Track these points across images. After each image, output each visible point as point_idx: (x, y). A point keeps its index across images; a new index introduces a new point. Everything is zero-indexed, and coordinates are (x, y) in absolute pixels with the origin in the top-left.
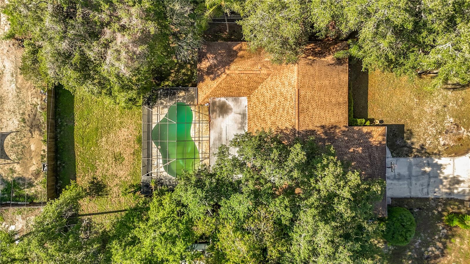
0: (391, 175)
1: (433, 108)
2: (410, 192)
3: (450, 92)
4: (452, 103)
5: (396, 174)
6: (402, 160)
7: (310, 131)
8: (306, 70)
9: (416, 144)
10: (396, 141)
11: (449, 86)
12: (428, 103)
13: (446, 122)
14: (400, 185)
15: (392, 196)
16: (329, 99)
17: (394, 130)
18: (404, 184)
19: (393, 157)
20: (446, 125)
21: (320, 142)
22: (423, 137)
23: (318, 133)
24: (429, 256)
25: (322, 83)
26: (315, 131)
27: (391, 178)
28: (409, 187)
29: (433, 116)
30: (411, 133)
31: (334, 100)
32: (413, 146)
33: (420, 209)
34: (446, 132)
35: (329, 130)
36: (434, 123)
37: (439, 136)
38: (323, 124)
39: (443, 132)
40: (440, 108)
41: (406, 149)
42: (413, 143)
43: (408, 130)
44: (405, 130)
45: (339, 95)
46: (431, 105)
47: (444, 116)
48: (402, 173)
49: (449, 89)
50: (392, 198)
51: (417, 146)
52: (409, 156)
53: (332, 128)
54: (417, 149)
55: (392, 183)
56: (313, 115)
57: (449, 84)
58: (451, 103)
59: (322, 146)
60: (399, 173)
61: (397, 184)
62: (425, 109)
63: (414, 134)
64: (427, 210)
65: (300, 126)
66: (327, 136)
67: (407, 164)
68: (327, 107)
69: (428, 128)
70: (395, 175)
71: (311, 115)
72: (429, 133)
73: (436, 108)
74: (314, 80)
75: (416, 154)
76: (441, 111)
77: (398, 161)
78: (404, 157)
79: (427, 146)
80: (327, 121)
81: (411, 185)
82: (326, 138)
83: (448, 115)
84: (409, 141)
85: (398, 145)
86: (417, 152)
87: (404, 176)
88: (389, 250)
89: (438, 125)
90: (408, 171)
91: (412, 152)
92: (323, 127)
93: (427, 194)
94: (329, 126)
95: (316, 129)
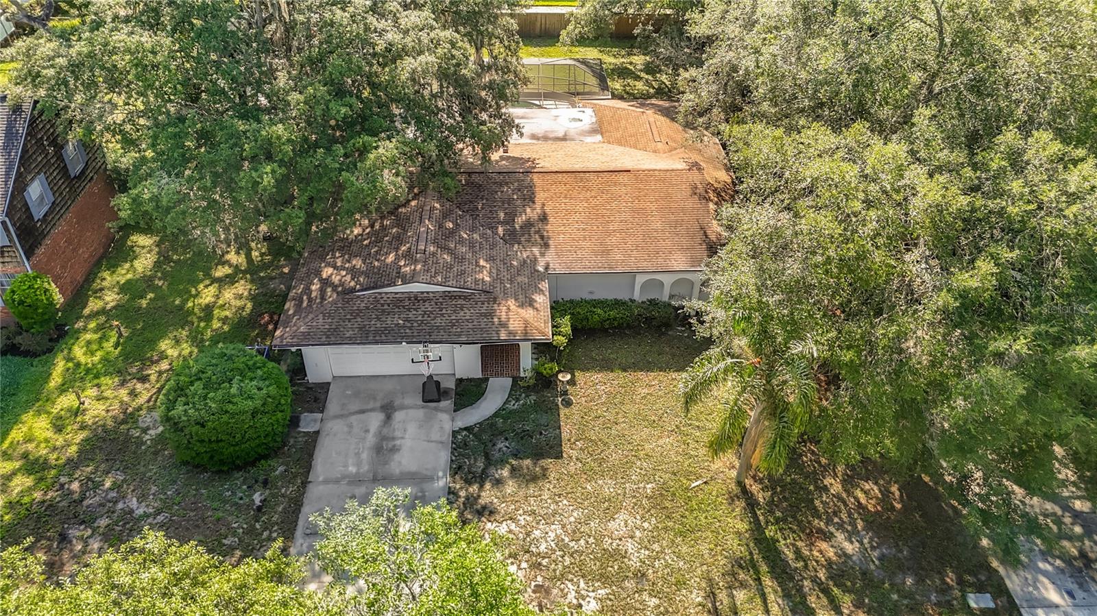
0: (394, 430)
1: (630, 540)
2: (326, 482)
3: (699, 599)
4: (659, 606)
5: (398, 442)
6: (444, 456)
7: (533, 194)
8: (677, 185)
9: (495, 491)
10: (506, 439)
11: (722, 596)
12: (646, 525)
13: (582, 585)
14: (357, 454)
15: (323, 434)
16: (614, 231)
17: (541, 434)
18: (359, 464)
19: (455, 433)
20: (569, 585)
21: (506, 214)
22: (521, 512)
23: (528, 210)
24: (70, 542)
25: (652, 216)
26: (534, 202)
27: (385, 431)
28: (344, 477)
29: (598, 542)
30: (534, 479)
31: (613, 240)
32: (488, 486)
33: (259, 509)
34: (542, 586)
35: (536, 232)
36: (572, 544)
37: (524, 565)
38: (551, 220)
39: (539, 579)
40: (634, 563)
41: (481, 464)
42: (498, 482)
43: (545, 470)
44: (543, 462)
45: (629, 252)
46: (638, 534)
47: (605, 579)
48: (397, 457)
49: (712, 595)
50: (317, 433)
51: (488, 495)
52: (453, 476)
53: (542, 237)
54: (479, 496)
55: (367, 431)
56: (571, 198)
57: (732, 596)
58: (657, 601)
59: (494, 218)
60: (398, 450)
61: (361, 445)
62: (622, 516)
63: (532, 486)
64: (251, 531)
65: (543, 176)
66: (521, 227)
67: (427, 469)
68: (595, 228)
69: (553, 527)
70: (394, 439)
71: (571, 195)
72: (537, 529)
73: (630, 551)
74: (657, 200)
75: (463, 493)
76: (620, 568)
77: (440, 445)
78: (452, 460)
79: (489, 525)
80: (560, 227)
81: (351, 483)
82: (517, 226)
83: (608, 591)
84: (505, 473)
85: (494, 445)
86: (467, 498)
87: (386, 463)
88: (145, 431)
89: (566, 558)
90: (401, 473)
91: (469, 482)
92: (544, 218)
93: (308, 531)
94: (548, 232)
95: (538, 206)
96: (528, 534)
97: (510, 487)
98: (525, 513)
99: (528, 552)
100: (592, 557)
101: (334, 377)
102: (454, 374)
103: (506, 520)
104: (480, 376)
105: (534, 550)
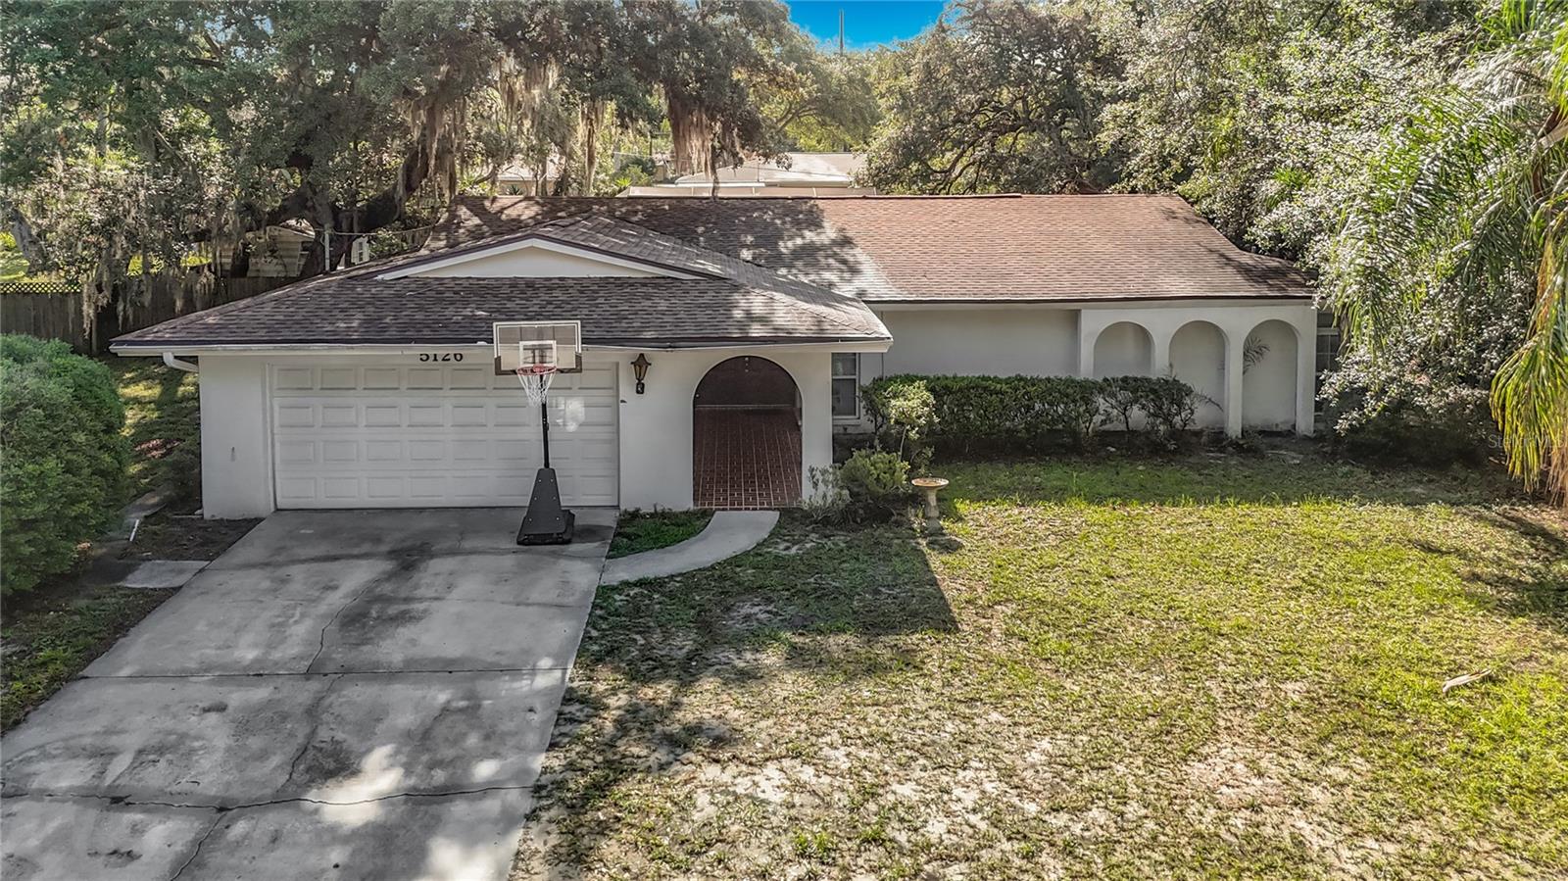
0: (416, 586)
5: (419, 606)
6: (565, 629)
9: (733, 694)
10: (770, 600)
19: (604, 591)
21: (758, 237)
22: (833, 738)
27: (387, 588)
30: (872, 670)
32: (708, 683)
35: (829, 256)
36: (1058, 821)
41: (685, 643)
42: (745, 677)
48: (405, 632)
51: (709, 703)
52: (587, 667)
53: (843, 261)
54: (677, 706)
55: (331, 588)
60: (417, 619)
63: (865, 681)
69: (966, 775)
70: (408, 600)
72: (903, 781)
75: (617, 701)
77: (558, 611)
82: (782, 249)
84: (770, 659)
85: (729, 609)
86: (632, 711)
87: (365, 643)
91: (641, 678)
96: (869, 793)
97: (790, 685)
98: (846, 739)
99: (876, 840)
100: (1156, 856)
101: (277, 510)
102: (618, 507)
103: (779, 758)
104: (690, 505)
105: (902, 837)
